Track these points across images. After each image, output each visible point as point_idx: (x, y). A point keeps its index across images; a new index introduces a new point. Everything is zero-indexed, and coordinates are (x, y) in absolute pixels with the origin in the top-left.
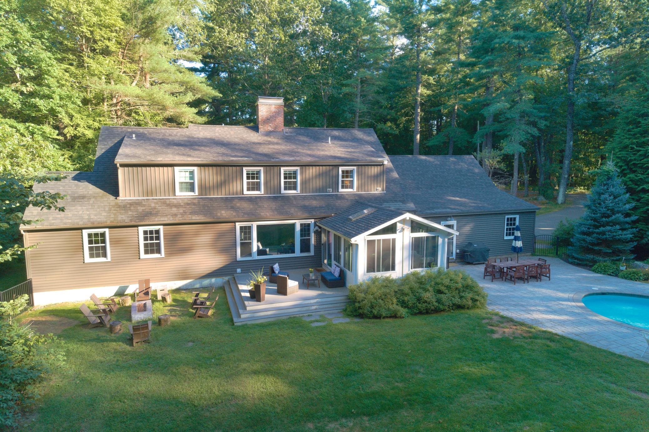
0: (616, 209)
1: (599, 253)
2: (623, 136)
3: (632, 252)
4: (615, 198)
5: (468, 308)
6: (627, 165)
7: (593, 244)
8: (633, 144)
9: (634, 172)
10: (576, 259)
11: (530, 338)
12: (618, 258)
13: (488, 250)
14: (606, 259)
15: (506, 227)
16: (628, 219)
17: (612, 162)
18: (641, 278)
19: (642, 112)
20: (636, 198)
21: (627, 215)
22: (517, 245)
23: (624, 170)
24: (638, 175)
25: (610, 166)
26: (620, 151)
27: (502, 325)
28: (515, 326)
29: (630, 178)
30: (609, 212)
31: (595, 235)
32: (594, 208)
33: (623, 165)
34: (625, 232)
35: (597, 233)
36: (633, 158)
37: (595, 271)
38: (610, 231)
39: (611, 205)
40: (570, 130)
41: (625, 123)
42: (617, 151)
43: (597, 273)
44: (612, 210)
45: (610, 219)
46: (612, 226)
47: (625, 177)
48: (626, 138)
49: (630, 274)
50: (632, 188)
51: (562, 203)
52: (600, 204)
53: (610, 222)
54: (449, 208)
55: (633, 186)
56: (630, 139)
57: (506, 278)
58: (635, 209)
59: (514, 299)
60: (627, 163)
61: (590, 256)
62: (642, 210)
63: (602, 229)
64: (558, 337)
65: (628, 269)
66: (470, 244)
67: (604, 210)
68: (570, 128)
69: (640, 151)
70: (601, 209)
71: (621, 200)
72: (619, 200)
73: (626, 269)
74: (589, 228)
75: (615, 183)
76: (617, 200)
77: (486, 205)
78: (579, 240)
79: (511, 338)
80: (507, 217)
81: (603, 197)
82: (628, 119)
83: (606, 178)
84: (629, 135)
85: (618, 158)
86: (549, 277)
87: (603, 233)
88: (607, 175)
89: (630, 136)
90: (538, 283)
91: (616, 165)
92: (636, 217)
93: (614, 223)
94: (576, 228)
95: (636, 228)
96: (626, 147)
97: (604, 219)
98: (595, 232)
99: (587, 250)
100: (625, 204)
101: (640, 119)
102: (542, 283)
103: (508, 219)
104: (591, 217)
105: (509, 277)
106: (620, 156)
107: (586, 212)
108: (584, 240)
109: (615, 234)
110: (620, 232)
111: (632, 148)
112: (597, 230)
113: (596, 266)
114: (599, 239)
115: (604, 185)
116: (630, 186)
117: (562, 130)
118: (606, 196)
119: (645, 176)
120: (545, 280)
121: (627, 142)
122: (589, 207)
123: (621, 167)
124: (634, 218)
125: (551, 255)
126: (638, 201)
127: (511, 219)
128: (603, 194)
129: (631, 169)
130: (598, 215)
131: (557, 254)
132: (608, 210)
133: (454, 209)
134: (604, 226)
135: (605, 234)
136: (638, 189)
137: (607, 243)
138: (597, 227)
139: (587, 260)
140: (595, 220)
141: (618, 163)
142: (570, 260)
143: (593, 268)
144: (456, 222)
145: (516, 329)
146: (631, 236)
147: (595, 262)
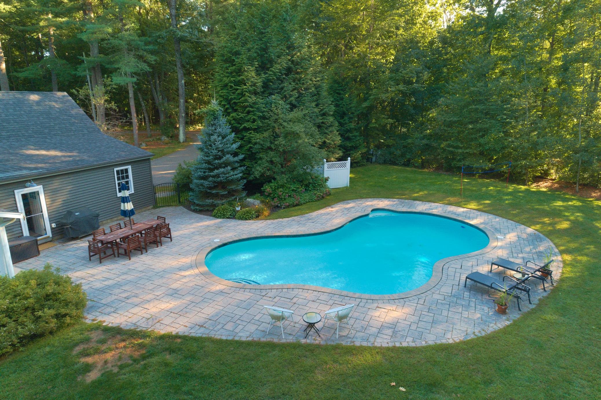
0: (225, 150)
1: (217, 196)
2: (222, 74)
3: (244, 189)
4: (223, 138)
5: (51, 333)
6: (229, 103)
7: (210, 188)
8: (231, 82)
9: (236, 111)
10: (198, 205)
11: (144, 357)
12: (233, 198)
13: (97, 216)
14: (224, 201)
15: (117, 182)
16: (236, 159)
17: (216, 101)
18: (254, 216)
19: (235, 50)
20: (240, 136)
21: (235, 154)
22: (126, 208)
23: (227, 109)
24: (240, 114)
25: (214, 104)
26: (222, 89)
27: (104, 347)
28: (124, 340)
29: (233, 117)
30: (220, 153)
31: (211, 179)
32: (205, 150)
33: (226, 103)
34: (236, 172)
35: (213, 177)
36: (232, 97)
37: (216, 216)
38: (223, 173)
39: (220, 146)
40: (180, 68)
41: (222, 60)
42: (219, 89)
43: (218, 218)
44: (222, 151)
45: (222, 161)
46: (224, 167)
47: (229, 116)
48: (225, 76)
49: (245, 214)
50: (236, 127)
51: (183, 142)
52: (211, 146)
53: (222, 163)
54: (26, 168)
55: (236, 125)
56: (228, 77)
57: (119, 254)
58: (240, 147)
59: (126, 288)
60: (229, 101)
61: (209, 201)
62: (246, 148)
63: (216, 171)
64: (179, 341)
65: (243, 210)
66: (70, 213)
67: (215, 152)
68: (180, 66)
69: (237, 89)
70: (213, 151)
71: (228, 140)
72: (227, 140)
73: (241, 209)
74: (204, 172)
75: (221, 122)
76: (225, 140)
77: (85, 157)
78: (198, 185)
79: (116, 370)
80: (115, 169)
81: (213, 138)
82: (224, 57)
83: (212, 117)
84: (227, 73)
85: (221, 96)
86: (171, 238)
87: (218, 176)
88: (213, 115)
89: (228, 75)
90: (158, 250)
91: (220, 104)
92: (243, 156)
93: (226, 164)
94: (193, 173)
95: (244, 166)
96: (226, 85)
97: (217, 161)
98: (211, 176)
99: (207, 195)
100: (232, 144)
101: (233, 58)
102: (164, 247)
103: (118, 172)
104: (204, 160)
105: (122, 251)
106: (222, 94)
107: (199, 156)
108: (202, 185)
109: (227, 175)
110: (232, 173)
111: (231, 87)
112: (212, 174)
113: (215, 211)
114: (215, 182)
115: (212, 125)
116: (234, 125)
117: (173, 69)
118: (215, 137)
119: (245, 115)
120: (167, 242)
121: (226, 80)
122: (201, 149)
123: (224, 105)
124: (241, 157)
125: (174, 204)
126: (242, 139)
127: (122, 170)
128: (212, 135)
129: (233, 108)
130: (211, 157)
131: (180, 201)
132: (219, 151)
133: (36, 169)
134: (217, 168)
135: (219, 177)
136: (241, 128)
137: (222, 185)
138: (211, 170)
139: (208, 205)
140: (208, 162)
141: (221, 101)
142: (192, 207)
143: (214, 214)
144: (41, 186)
145: (125, 347)
146: (241, 175)
147: (214, 206)
